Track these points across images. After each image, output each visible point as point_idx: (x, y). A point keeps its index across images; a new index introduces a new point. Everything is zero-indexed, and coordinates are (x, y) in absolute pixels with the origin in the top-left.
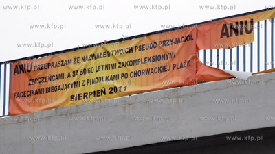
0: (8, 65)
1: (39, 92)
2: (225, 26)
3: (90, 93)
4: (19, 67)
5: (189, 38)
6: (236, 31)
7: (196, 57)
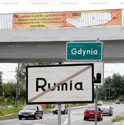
0: (12, 14)
1: (21, 23)
2: (73, 13)
3: (36, 26)
4: (15, 16)
5: (64, 15)
6: (76, 15)
7: (66, 20)
